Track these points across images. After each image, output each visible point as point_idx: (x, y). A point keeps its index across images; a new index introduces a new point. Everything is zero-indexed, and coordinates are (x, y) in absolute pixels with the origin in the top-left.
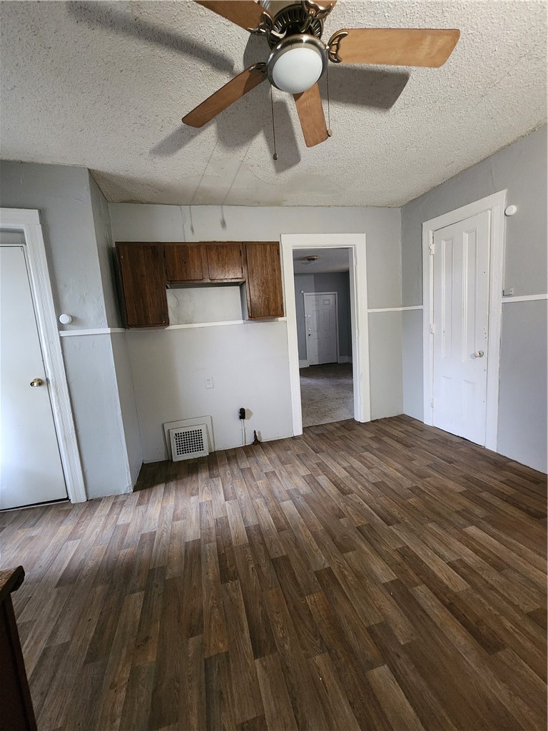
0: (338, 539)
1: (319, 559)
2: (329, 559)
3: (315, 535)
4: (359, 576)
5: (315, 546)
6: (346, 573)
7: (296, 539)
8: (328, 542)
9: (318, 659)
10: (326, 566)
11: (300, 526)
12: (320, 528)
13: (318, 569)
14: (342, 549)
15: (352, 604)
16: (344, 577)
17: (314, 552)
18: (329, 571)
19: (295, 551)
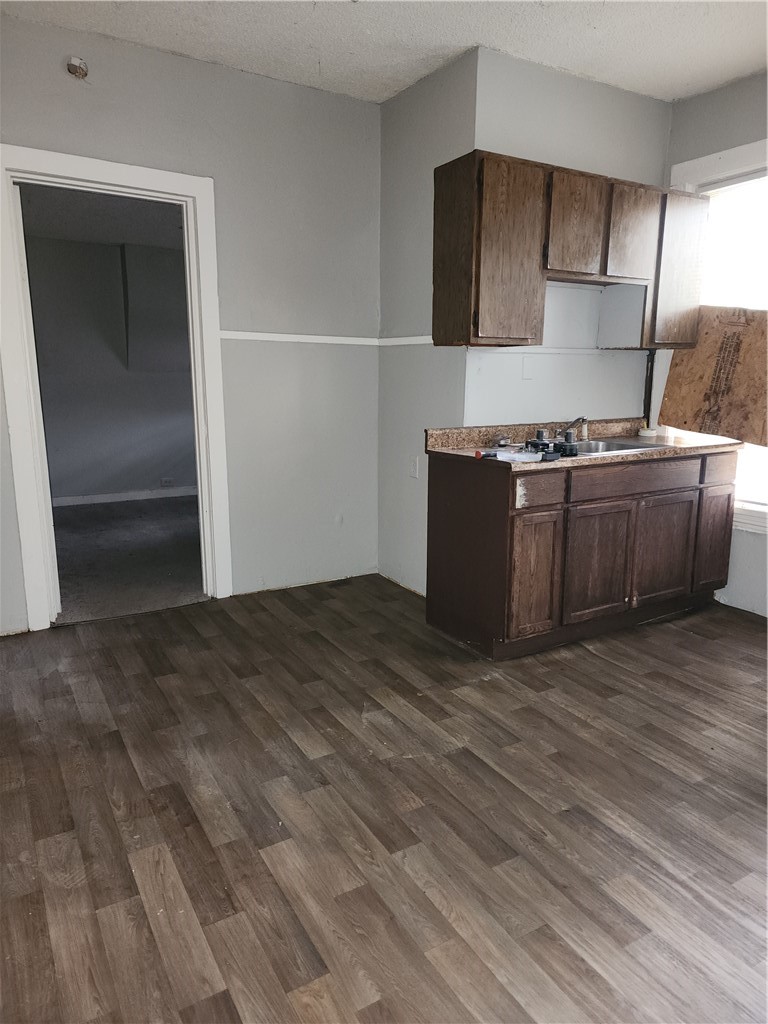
0: (379, 923)
1: (418, 866)
2: (397, 870)
3: (445, 929)
4: (334, 844)
5: (434, 895)
6: (358, 847)
7: (488, 909)
8: (404, 911)
9: (390, 755)
10: (400, 854)
11: (497, 953)
12: (435, 953)
13: (414, 848)
14: (368, 896)
15: (349, 805)
16: (362, 839)
17: (432, 880)
18: (391, 846)
19: (476, 879)
